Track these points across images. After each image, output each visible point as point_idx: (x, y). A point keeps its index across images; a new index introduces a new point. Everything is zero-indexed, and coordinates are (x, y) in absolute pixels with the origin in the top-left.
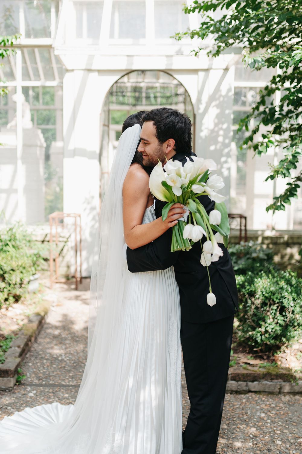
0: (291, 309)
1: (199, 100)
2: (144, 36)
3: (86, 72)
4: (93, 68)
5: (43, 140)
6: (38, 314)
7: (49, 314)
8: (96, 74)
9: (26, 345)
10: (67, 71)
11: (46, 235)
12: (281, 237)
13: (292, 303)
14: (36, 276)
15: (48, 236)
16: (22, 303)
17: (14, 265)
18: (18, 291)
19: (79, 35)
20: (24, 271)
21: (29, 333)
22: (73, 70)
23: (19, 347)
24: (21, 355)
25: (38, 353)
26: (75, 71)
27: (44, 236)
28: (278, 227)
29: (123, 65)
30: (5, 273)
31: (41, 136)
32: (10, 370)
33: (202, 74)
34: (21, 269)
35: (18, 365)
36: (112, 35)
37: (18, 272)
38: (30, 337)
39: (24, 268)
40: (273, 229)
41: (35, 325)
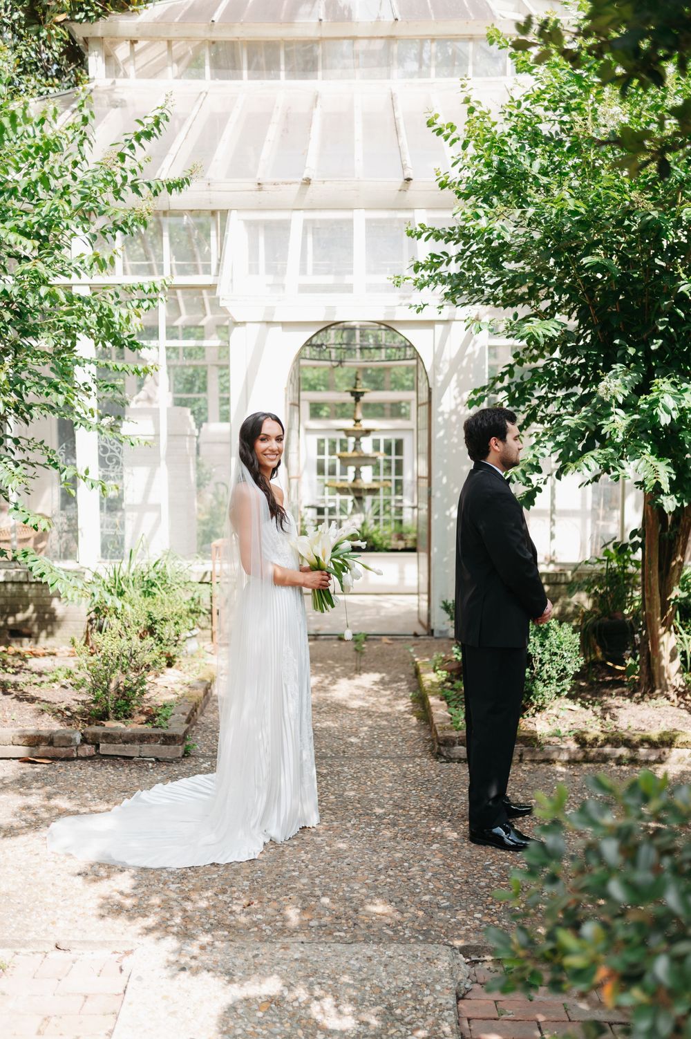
0: (538, 657)
1: (436, 367)
2: (351, 273)
3: (264, 325)
4: (275, 320)
5: (193, 425)
6: (202, 681)
7: (216, 684)
8: (279, 328)
9: (192, 713)
10: (236, 324)
11: (206, 573)
12: (562, 573)
13: (539, 650)
14: (194, 632)
15: (209, 574)
16: (177, 668)
17: (167, 612)
18: (173, 650)
19: (253, 269)
20: (180, 622)
21: (195, 700)
22: (244, 323)
23: (184, 714)
24: (188, 721)
25: (207, 726)
26: (248, 325)
27: (201, 575)
28: (561, 559)
29: (321, 316)
30: (155, 622)
31: (191, 418)
32: (178, 736)
33: (439, 328)
34: (176, 618)
35: (186, 732)
36: (303, 271)
37: (172, 623)
38: (196, 705)
39: (181, 617)
40: (552, 562)
41: (201, 692)
